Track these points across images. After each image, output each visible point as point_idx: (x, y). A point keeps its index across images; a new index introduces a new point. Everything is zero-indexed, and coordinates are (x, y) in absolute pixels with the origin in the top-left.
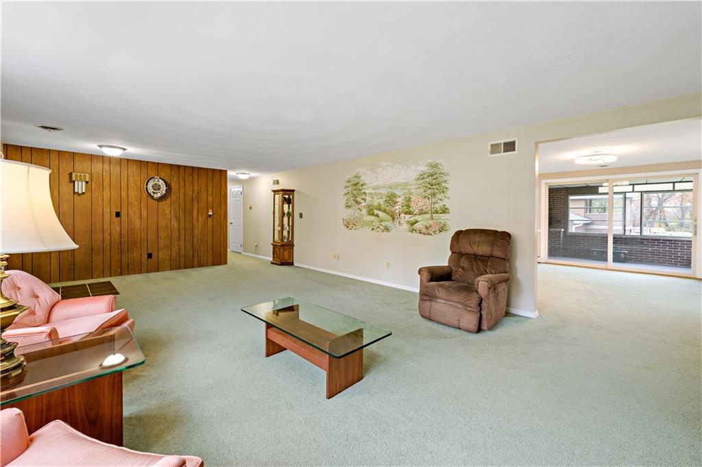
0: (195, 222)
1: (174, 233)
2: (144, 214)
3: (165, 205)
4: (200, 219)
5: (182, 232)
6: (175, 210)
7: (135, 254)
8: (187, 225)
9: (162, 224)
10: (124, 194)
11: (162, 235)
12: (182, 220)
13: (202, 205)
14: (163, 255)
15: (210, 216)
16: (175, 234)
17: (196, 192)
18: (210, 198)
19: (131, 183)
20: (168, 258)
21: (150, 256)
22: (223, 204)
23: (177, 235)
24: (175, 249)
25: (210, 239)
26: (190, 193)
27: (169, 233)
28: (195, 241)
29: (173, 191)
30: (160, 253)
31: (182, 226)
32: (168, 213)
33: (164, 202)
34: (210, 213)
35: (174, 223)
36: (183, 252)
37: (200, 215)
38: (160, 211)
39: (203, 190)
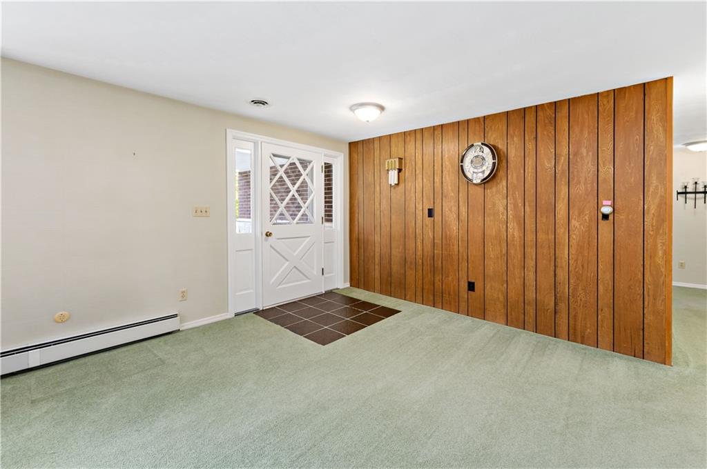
0: (562, 231)
1: (512, 252)
2: (463, 210)
3: (496, 195)
4: (574, 223)
5: (531, 252)
6: (515, 206)
7: (450, 278)
8: (541, 236)
9: (491, 231)
10: (437, 180)
11: (492, 252)
12: (530, 225)
13: (580, 189)
14: (492, 290)
15: (605, 217)
16: (516, 254)
17: (563, 161)
18: (606, 171)
19: (447, 163)
20: (502, 298)
21: (471, 287)
22: (653, 181)
23: (520, 256)
24: (516, 283)
25: (606, 276)
26: (549, 165)
27: (504, 251)
28: (562, 275)
29: (511, 165)
30: (488, 287)
31: (530, 237)
32: (501, 209)
33: (494, 189)
34: (607, 210)
35: (514, 230)
36: (530, 295)
37: (574, 213)
38: (489, 206)
39: (584, 151)
